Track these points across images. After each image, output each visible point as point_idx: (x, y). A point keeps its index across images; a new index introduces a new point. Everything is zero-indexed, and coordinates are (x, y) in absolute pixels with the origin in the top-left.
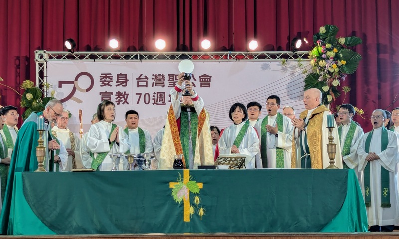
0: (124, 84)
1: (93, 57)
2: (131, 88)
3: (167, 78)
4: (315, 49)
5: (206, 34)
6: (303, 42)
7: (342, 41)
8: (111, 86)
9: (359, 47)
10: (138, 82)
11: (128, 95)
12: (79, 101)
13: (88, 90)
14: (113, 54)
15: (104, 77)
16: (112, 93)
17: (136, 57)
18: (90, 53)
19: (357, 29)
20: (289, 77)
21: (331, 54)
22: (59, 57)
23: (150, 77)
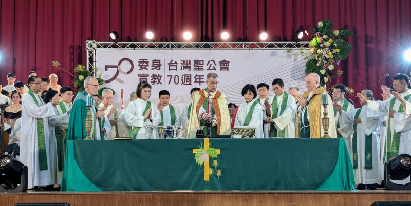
0: (158, 68)
1: (133, 46)
2: (164, 72)
3: (193, 63)
4: (314, 40)
5: (225, 27)
6: (304, 34)
7: (337, 33)
8: (147, 69)
9: (350, 38)
10: (169, 66)
11: (161, 77)
12: (122, 82)
13: (129, 73)
14: (149, 43)
15: (142, 62)
16: (148, 75)
17: (168, 46)
18: (131, 43)
19: (349, 24)
20: (293, 63)
21: (328, 44)
22: (105, 46)
23: (179, 62)
